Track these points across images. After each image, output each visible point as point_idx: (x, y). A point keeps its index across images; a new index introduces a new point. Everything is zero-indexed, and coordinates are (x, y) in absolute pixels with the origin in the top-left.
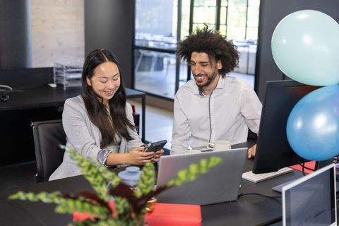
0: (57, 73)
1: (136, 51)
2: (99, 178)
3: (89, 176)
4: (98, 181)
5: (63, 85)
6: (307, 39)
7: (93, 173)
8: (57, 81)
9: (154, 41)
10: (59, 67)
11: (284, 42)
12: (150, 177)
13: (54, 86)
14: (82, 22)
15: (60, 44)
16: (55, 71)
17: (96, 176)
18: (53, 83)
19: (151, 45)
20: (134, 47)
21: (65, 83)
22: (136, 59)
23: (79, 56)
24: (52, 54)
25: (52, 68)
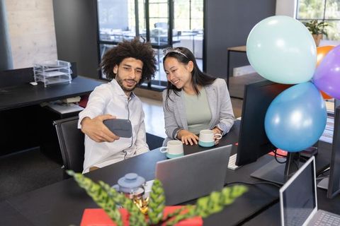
0: (36, 73)
1: (101, 45)
2: (111, 202)
3: (100, 202)
4: (110, 206)
5: (43, 83)
6: (280, 43)
7: (103, 198)
8: (37, 79)
9: (114, 35)
10: (38, 67)
11: (259, 45)
12: (159, 195)
13: (35, 84)
14: (53, 23)
15: (35, 44)
16: (35, 71)
17: (107, 201)
18: (34, 81)
19: (112, 38)
20: (99, 42)
21: (45, 81)
22: (101, 49)
23: (53, 53)
24: (29, 54)
25: (32, 68)
